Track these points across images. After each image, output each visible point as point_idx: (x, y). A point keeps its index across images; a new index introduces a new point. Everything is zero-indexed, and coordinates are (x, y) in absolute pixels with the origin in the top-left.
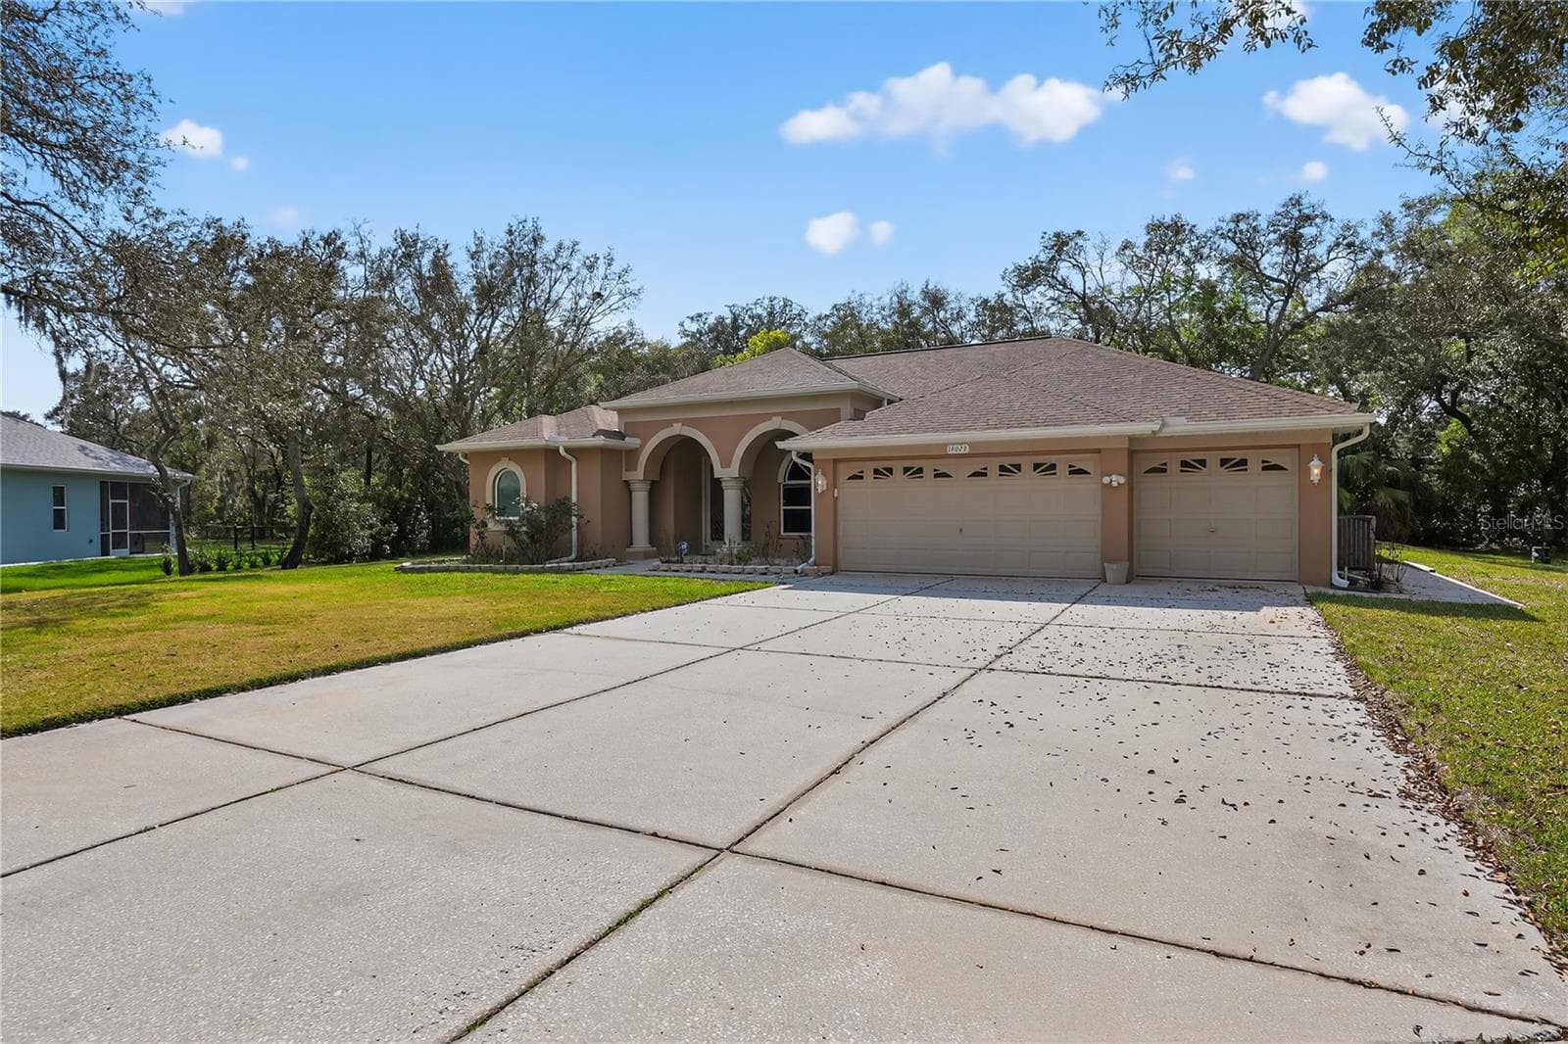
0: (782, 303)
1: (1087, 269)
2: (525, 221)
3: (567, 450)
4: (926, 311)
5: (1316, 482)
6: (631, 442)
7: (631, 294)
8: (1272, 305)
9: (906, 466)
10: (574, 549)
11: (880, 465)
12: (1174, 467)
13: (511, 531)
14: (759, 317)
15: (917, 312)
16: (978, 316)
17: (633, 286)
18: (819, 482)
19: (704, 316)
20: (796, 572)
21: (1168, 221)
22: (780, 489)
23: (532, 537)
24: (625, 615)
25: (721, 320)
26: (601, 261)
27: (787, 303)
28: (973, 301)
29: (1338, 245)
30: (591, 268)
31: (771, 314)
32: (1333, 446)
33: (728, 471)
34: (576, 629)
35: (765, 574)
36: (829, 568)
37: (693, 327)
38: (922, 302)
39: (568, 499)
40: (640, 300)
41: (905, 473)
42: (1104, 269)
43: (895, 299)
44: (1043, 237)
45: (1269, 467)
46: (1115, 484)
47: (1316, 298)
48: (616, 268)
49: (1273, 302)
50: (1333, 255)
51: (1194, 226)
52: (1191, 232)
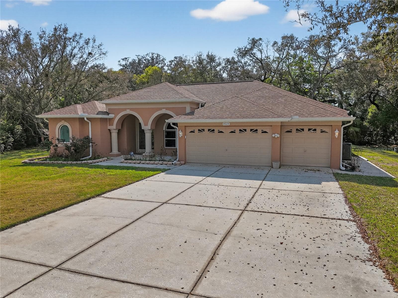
0: (156, 55)
1: (262, 51)
2: (61, 25)
3: (87, 119)
4: (208, 63)
5: (337, 137)
6: (111, 116)
7: (103, 54)
8: (321, 66)
9: (209, 129)
10: (91, 154)
11: (200, 128)
12: (294, 131)
13: (68, 148)
14: (149, 60)
15: (205, 62)
16: (225, 64)
17: (104, 51)
18: (180, 134)
19: (128, 59)
20: (173, 164)
21: (289, 35)
22: (164, 132)
23: (75, 151)
24: (121, 187)
25: (134, 61)
26: (91, 41)
27: (158, 55)
28: (224, 59)
29: (342, 48)
30: (87, 43)
31: (153, 59)
32: (342, 126)
33: (147, 127)
34: (105, 195)
35: (162, 164)
36: (183, 162)
37: (123, 63)
38: (206, 59)
39: (88, 136)
40: (107, 56)
41: (208, 131)
42: (268, 51)
43: (198, 58)
44: (248, 40)
45: (322, 132)
46: (276, 137)
47: (334, 64)
48: (97, 43)
49: (321, 65)
50: (340, 51)
51: (297, 38)
52: (296, 40)
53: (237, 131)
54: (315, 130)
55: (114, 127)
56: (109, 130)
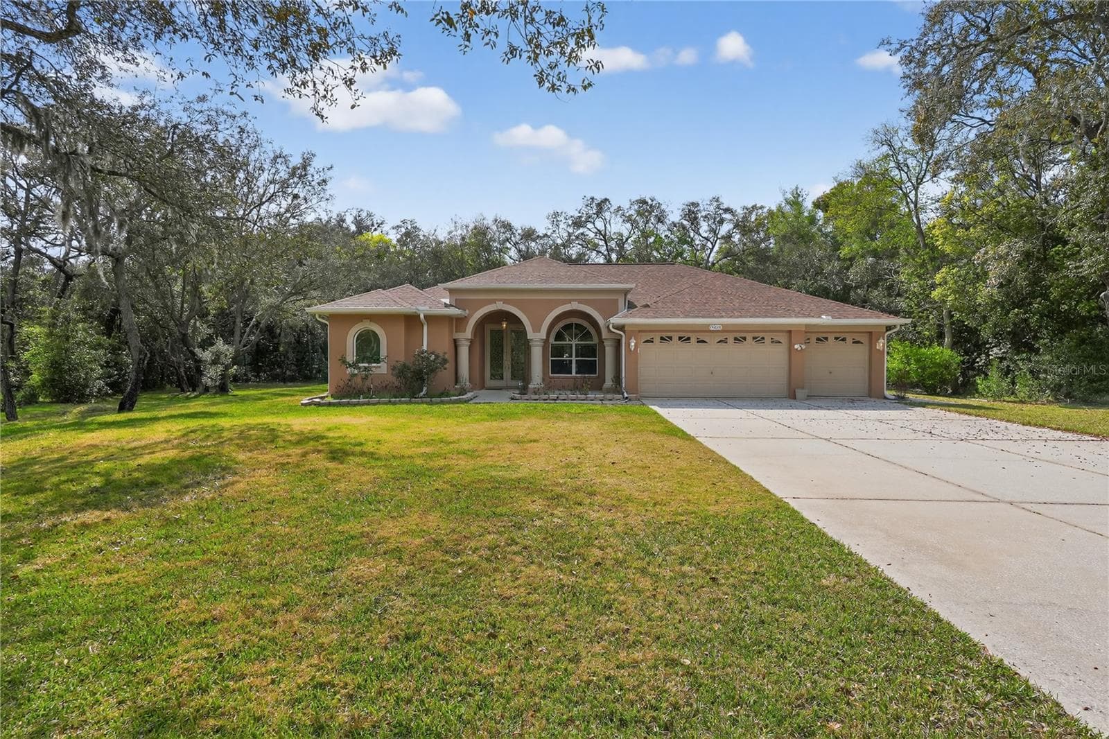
53: (731, 340)
54: (844, 340)
55: (468, 333)
56: (455, 341)
